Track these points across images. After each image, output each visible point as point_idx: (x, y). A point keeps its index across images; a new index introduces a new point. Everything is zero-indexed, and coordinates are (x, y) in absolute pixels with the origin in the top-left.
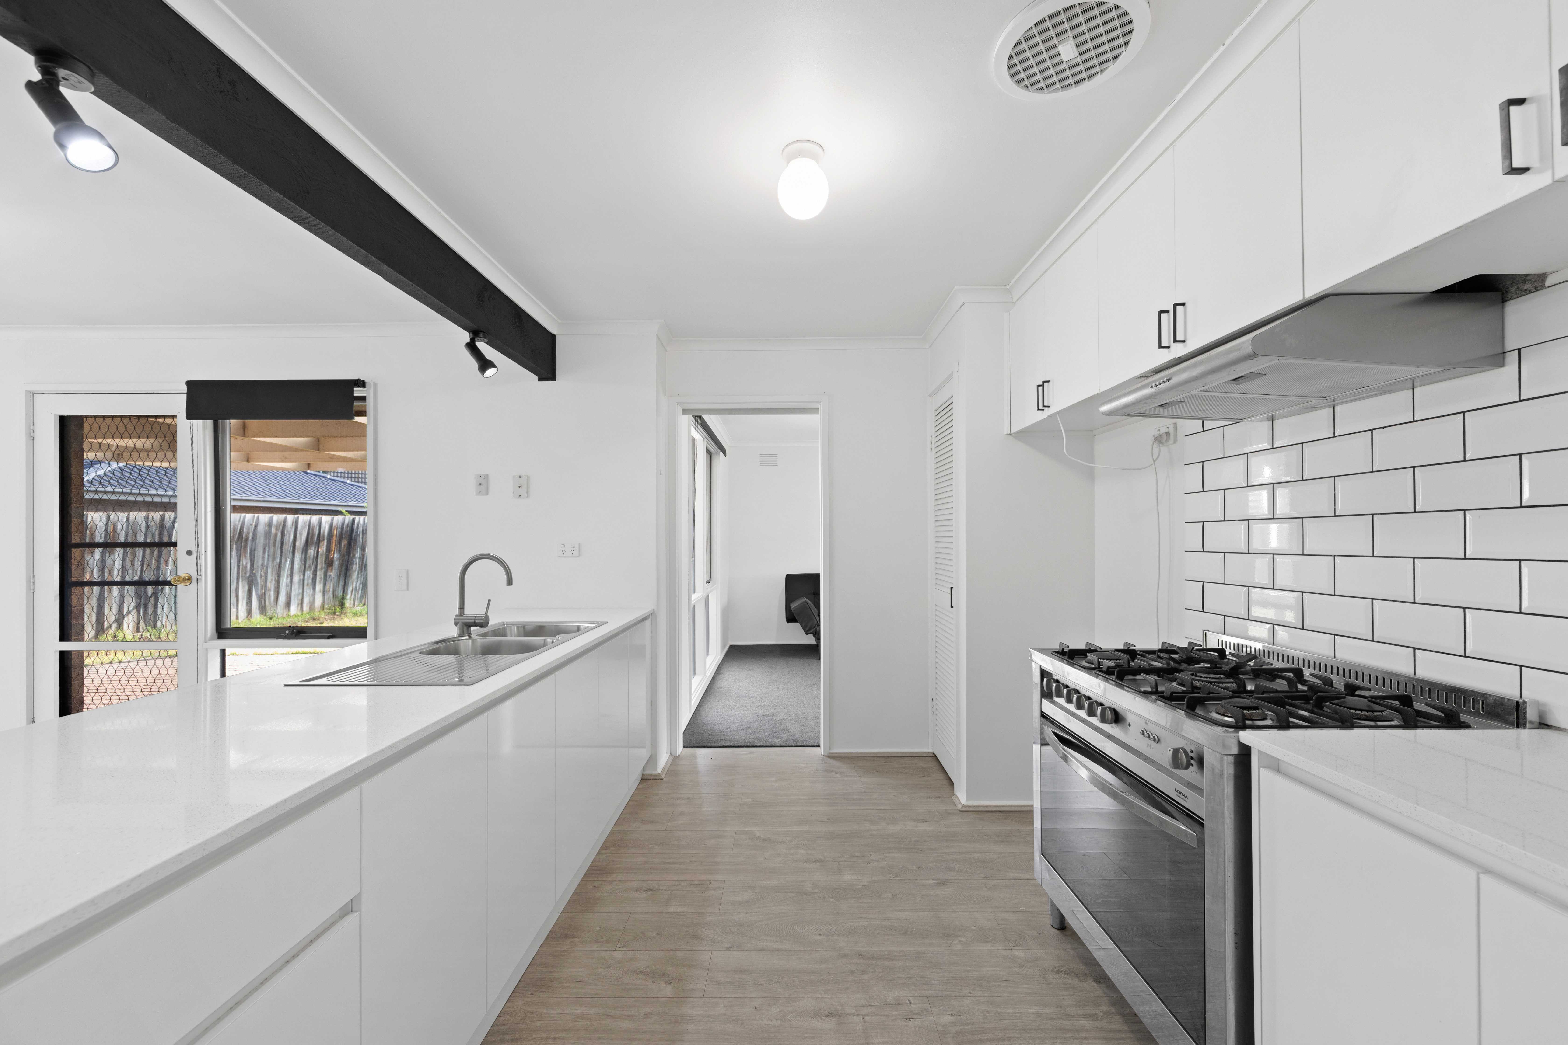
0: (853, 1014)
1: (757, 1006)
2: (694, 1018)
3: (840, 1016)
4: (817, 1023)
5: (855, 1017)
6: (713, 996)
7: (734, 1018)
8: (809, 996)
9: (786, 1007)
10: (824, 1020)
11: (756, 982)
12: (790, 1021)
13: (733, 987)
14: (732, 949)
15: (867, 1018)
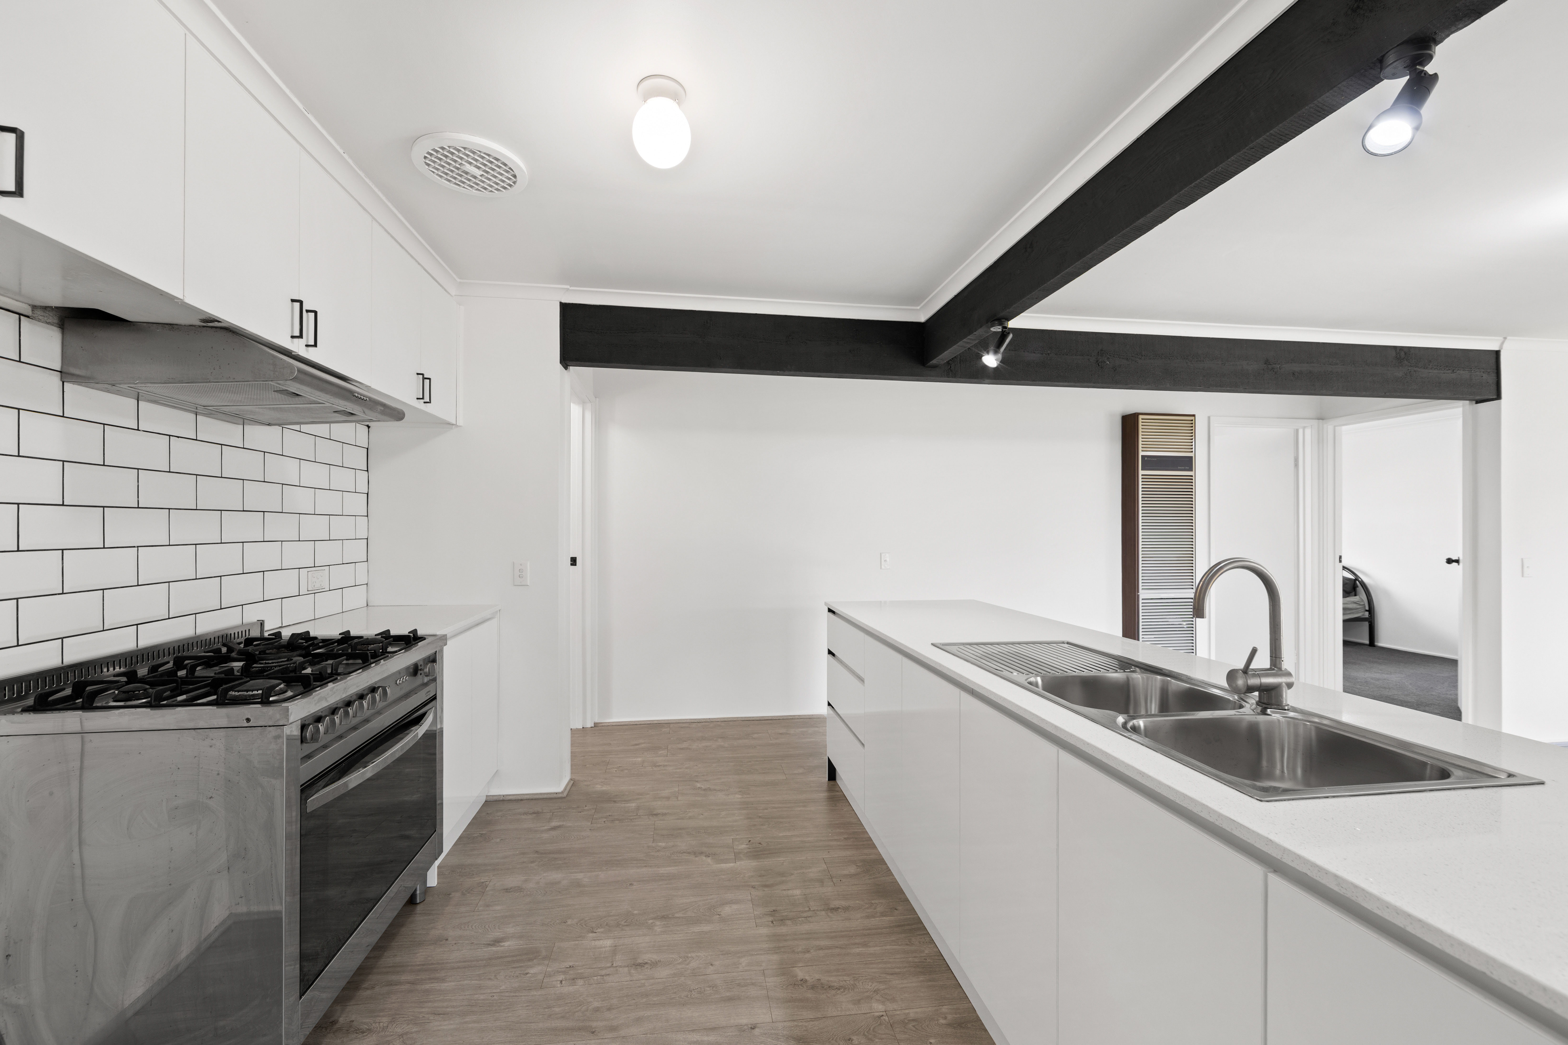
0: (621, 967)
1: (711, 966)
2: (765, 952)
3: (634, 965)
4: (655, 957)
5: (620, 965)
6: (755, 972)
7: (729, 955)
8: (660, 980)
9: (683, 968)
10: (649, 960)
11: (714, 989)
12: (680, 957)
13: (737, 982)
14: (750, 1026)
15: (609, 965)
